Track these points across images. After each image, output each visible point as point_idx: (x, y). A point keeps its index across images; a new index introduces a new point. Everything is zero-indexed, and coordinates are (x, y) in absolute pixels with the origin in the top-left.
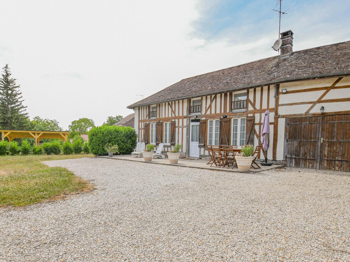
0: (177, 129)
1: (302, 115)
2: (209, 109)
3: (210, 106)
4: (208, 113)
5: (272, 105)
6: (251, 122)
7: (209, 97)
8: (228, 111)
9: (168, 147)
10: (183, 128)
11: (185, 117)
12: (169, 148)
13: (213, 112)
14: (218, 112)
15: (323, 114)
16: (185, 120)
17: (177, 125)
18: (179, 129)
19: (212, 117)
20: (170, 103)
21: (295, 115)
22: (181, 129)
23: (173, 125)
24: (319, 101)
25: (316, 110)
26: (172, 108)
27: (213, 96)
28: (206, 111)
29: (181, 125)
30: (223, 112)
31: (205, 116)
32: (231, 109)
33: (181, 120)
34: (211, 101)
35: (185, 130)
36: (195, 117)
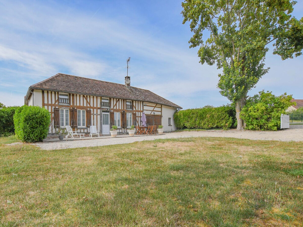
0: (92, 116)
1: (149, 114)
2: (116, 106)
3: (116, 104)
4: (115, 108)
5: (142, 110)
6: (134, 115)
7: (115, 99)
8: (125, 109)
9: (84, 129)
10: (97, 116)
11: (99, 108)
12: (81, 130)
13: (118, 108)
14: (120, 108)
15: (154, 115)
16: (99, 110)
17: (92, 113)
18: (93, 116)
19: (117, 111)
20: (85, 96)
21: (148, 114)
22: (95, 116)
23: (89, 113)
24: (153, 111)
25: (152, 114)
26: (87, 99)
27: (117, 99)
28: (114, 107)
29: (95, 113)
30: (123, 109)
31: (113, 109)
32: (126, 108)
33: (95, 110)
34: (117, 102)
35: (99, 117)
36: (106, 109)
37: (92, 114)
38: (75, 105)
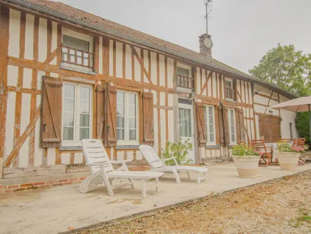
0: (155, 110)
2: (205, 89)
3: (206, 85)
4: (204, 93)
5: (251, 102)
6: (241, 113)
7: (203, 72)
8: (223, 98)
10: (167, 111)
11: (171, 91)
12: (127, 152)
13: (209, 94)
14: (215, 96)
15: (270, 116)
16: (171, 96)
17: (155, 102)
18: (159, 110)
19: (209, 101)
22: (163, 112)
23: (147, 102)
24: (268, 106)
26: (142, 64)
27: (209, 72)
28: (202, 90)
29: (162, 103)
30: (219, 97)
31: (201, 96)
32: (225, 96)
33: (162, 94)
34: (207, 79)
35: (171, 114)
36: (188, 96)
37: (155, 106)
38: (111, 74)
